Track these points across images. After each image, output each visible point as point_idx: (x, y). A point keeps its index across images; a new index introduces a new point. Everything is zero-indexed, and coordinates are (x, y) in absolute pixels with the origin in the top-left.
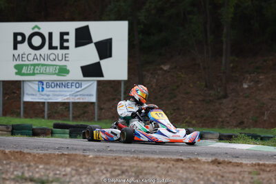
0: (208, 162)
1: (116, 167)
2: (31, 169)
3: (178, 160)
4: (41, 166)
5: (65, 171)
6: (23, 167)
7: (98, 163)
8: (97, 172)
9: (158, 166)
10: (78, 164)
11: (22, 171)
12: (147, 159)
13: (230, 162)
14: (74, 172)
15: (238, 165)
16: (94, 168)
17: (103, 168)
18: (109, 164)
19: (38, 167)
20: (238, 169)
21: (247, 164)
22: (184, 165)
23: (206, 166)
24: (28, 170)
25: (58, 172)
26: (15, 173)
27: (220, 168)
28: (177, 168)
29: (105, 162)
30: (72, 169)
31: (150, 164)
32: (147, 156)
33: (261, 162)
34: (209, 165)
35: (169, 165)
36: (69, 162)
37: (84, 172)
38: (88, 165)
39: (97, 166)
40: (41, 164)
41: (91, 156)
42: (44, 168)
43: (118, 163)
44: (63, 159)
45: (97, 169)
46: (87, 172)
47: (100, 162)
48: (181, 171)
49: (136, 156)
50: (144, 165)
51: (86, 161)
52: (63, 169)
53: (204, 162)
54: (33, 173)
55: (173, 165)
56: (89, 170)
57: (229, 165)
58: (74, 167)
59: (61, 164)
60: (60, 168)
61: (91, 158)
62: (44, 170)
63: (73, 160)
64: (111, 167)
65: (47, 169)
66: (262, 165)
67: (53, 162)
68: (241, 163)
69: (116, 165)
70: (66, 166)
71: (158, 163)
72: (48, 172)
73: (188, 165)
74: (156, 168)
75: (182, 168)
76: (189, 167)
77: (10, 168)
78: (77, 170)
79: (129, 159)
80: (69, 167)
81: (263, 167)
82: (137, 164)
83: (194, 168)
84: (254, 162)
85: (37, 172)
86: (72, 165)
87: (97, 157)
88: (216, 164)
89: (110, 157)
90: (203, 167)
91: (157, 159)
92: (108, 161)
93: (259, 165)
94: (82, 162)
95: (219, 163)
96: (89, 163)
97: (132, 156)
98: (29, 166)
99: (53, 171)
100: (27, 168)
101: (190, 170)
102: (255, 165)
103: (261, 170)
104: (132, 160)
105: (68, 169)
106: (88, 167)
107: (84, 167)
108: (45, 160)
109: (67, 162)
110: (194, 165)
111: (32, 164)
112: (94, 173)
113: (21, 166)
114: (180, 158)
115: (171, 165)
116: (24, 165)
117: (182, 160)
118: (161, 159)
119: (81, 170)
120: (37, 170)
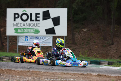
0: (95, 75)
1: (52, 77)
2: (13, 78)
3: (82, 74)
4: (18, 77)
5: (28, 79)
6: (9, 77)
7: (44, 75)
8: (43, 80)
9: (72, 77)
10: (35, 76)
11: (8, 78)
12: (68, 74)
13: (106, 75)
14: (32, 79)
15: (109, 77)
16: (42, 78)
17: (46, 77)
18: (49, 76)
19: (16, 77)
20: (108, 79)
21: (113, 76)
22: (84, 77)
23: (94, 77)
24: (12, 78)
25: (25, 79)
26: (5, 79)
27: (100, 78)
28: (80, 78)
29: (48, 75)
30: (32, 78)
31: (68, 76)
32: (68, 72)
33: (120, 76)
34: (96, 76)
35: (77, 77)
36: (31, 74)
37: (37, 79)
38: (39, 76)
39: (43, 77)
40: (18, 75)
41: (42, 72)
42: (19, 77)
43: (54, 75)
44: (29, 73)
45: (43, 78)
46: (38, 79)
47: (45, 74)
48: (82, 79)
49: (63, 72)
50: (65, 76)
51: (39, 74)
52: (28, 78)
53: (94, 75)
54: (13, 79)
55: (79, 76)
56: (39, 78)
57: (105, 77)
58: (33, 77)
59: (27, 76)
60: (26, 78)
61: (42, 73)
62: (18, 78)
63: (33, 74)
64: (50, 77)
65: (20, 78)
66: (120, 77)
67: (24, 75)
68: (111, 76)
69: (52, 76)
70: (29, 76)
71: (72, 76)
72: (20, 79)
73: (86, 76)
74: (70, 78)
75: (82, 78)
76: (86, 78)
77: (3, 77)
78: (34, 78)
79: (60, 74)
80: (30, 77)
81: (120, 78)
82: (62, 76)
83: (88, 78)
84: (117, 76)
85: (16, 79)
86: (32, 76)
87: (45, 72)
88: (99, 76)
89: (51, 72)
90: (92, 77)
91: (73, 73)
92: (49, 74)
93: (119, 77)
94: (37, 75)
95: (100, 76)
96: (40, 75)
97: (62, 72)
98: (12, 76)
99: (23, 79)
100: (11, 77)
101: (86, 79)
102: (117, 77)
103: (119, 79)
104: (61, 74)
105: (30, 78)
106: (39, 77)
107: (37, 77)
108: (20, 74)
109: (30, 75)
110: (88, 77)
111: (14, 75)
112: (41, 80)
113: (9, 76)
114: (83, 73)
115: (78, 77)
116: (10, 76)
117: (84, 74)
118: (74, 74)
119: (36, 78)
120: (16, 78)
